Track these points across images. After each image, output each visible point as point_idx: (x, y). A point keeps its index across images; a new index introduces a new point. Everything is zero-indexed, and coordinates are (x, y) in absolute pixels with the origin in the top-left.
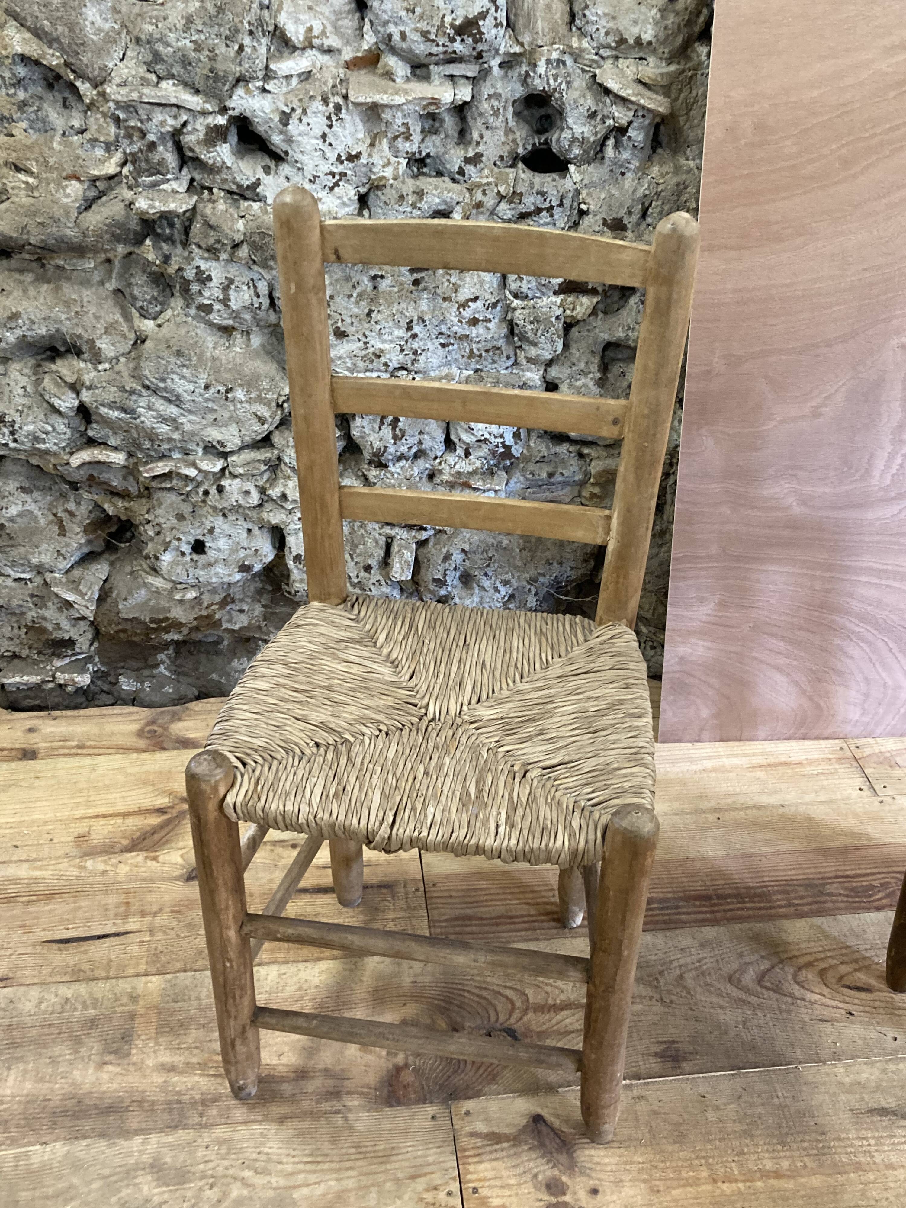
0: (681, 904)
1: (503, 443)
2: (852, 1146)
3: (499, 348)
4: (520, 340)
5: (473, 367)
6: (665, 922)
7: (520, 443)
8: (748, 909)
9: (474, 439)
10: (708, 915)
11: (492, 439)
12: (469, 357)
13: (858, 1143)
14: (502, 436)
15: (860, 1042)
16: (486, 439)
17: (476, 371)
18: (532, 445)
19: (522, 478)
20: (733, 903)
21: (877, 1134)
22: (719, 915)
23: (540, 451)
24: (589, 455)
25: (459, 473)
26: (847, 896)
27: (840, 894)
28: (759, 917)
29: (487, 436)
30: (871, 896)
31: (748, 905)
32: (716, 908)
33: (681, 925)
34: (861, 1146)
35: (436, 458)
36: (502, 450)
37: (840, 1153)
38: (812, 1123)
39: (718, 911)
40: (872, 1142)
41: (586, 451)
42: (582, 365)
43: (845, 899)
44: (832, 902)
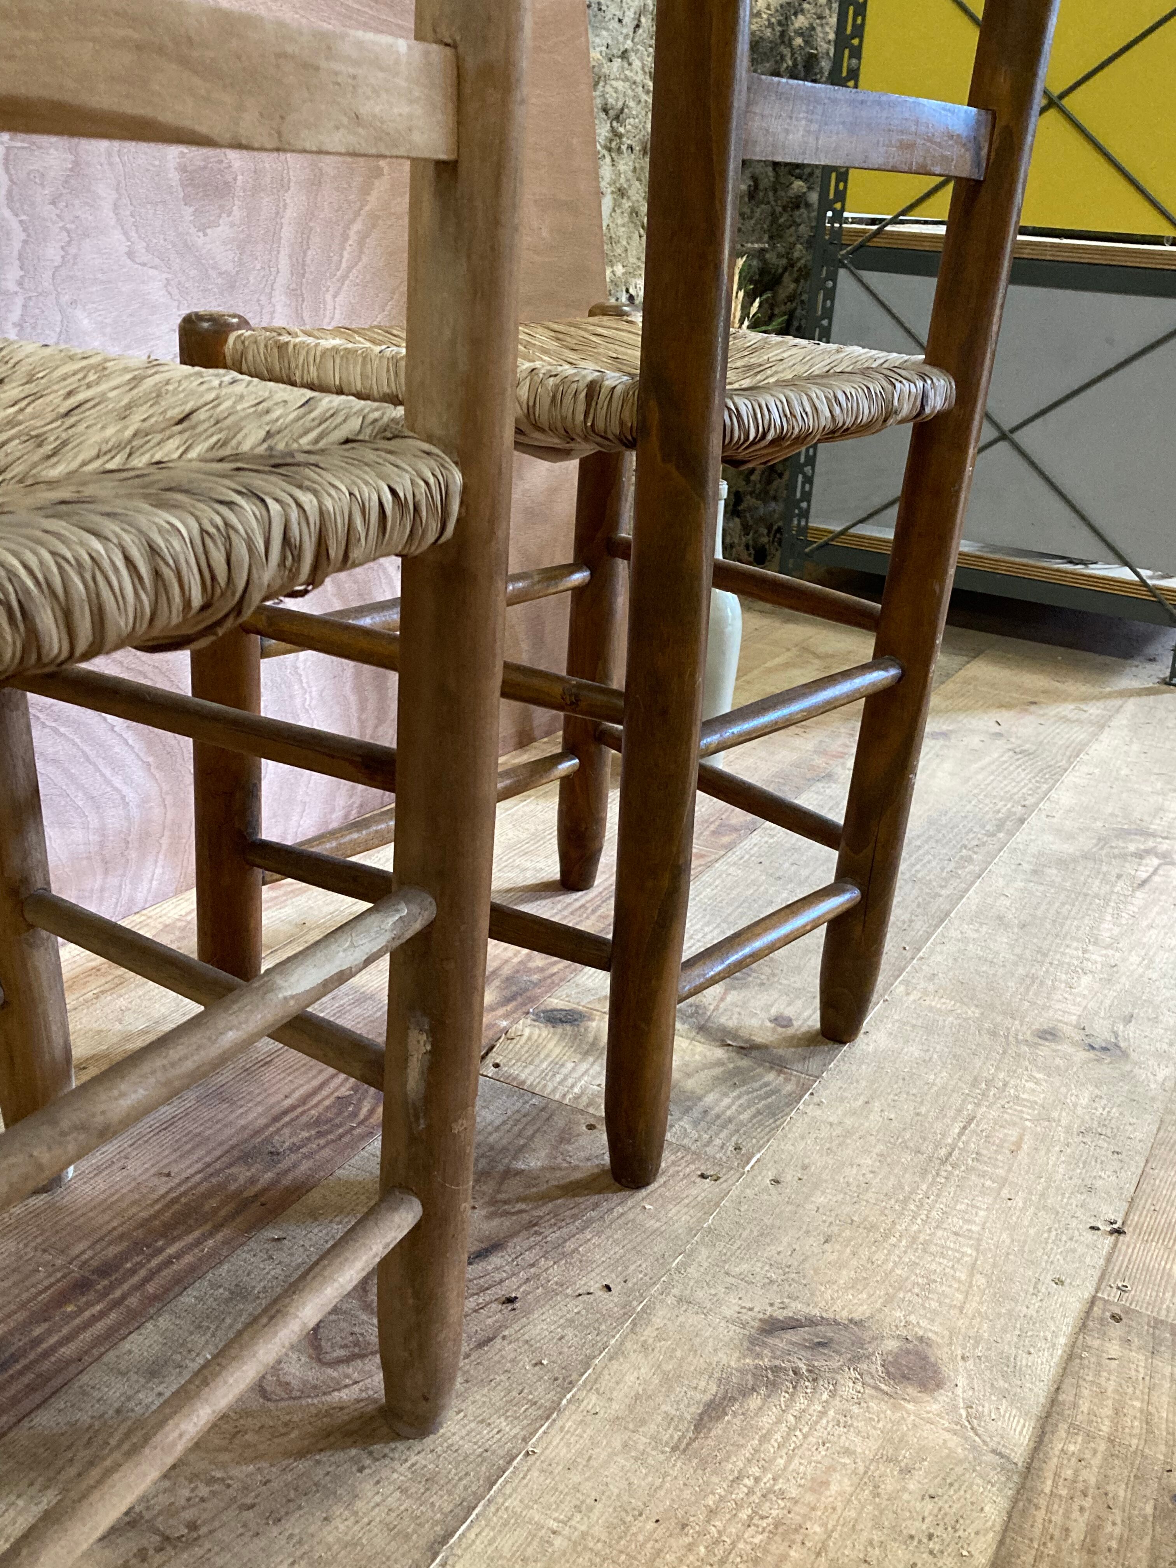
0: (37, 1331)
2: (739, 1506)
6: (31, 1388)
8: (178, 1256)
10: (113, 1316)
13: (741, 1492)
15: (569, 1332)
20: (141, 1265)
21: (747, 1452)
22: (133, 1301)
26: (320, 1135)
27: (308, 1139)
28: (210, 1255)
30: (355, 1114)
31: (171, 1250)
32: (118, 1293)
33: (73, 1369)
34: (751, 1492)
37: (739, 1537)
38: (650, 1525)
39: (124, 1297)
40: (755, 1470)
43: (322, 1142)
44: (306, 1157)
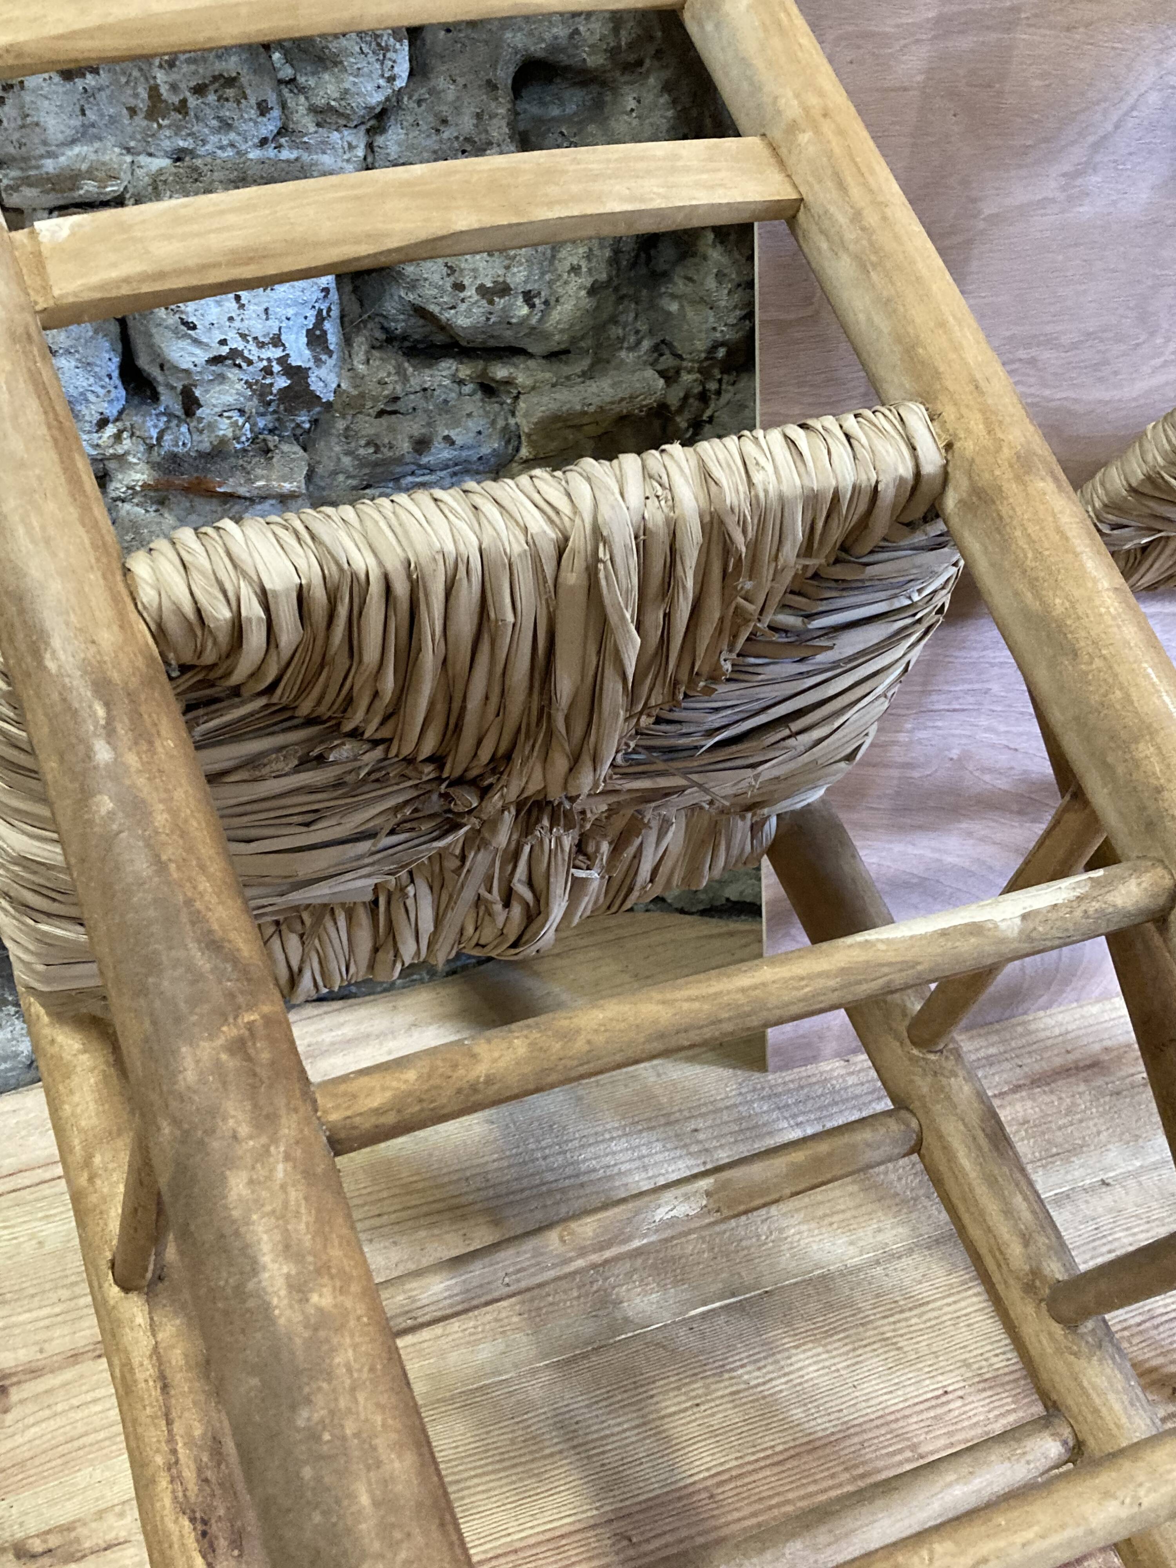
1: (282, 361)
3: (231, 82)
4: (288, 59)
5: (167, 145)
7: (331, 362)
9: (202, 356)
11: (252, 351)
12: (151, 115)
14: (277, 341)
16: (235, 353)
17: (179, 156)
18: (361, 368)
19: (346, 460)
23: (382, 383)
24: (508, 382)
25: (173, 457)
29: (236, 343)
35: (103, 423)
36: (282, 382)
41: (500, 372)
42: (467, 124)
